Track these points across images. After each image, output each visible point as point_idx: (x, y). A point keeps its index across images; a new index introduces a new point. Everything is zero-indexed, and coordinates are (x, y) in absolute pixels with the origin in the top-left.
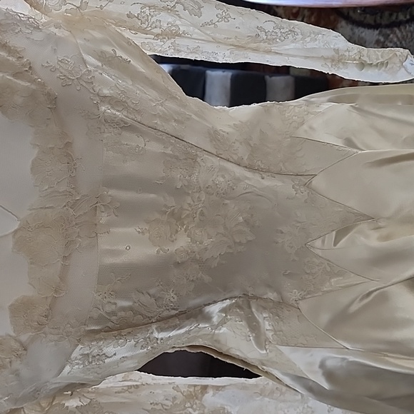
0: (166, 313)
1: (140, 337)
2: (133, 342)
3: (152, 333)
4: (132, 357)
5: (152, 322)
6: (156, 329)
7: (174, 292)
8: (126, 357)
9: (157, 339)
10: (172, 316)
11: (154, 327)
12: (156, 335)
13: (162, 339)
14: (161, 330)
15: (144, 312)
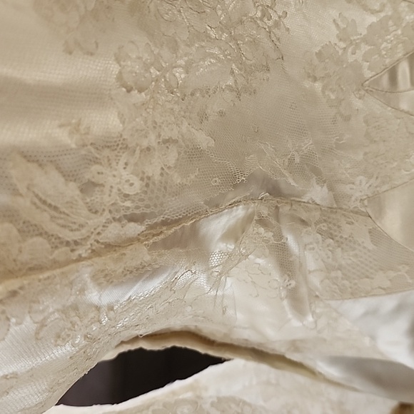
0: (113, 232)
1: (50, 306)
2: (28, 324)
3: (82, 291)
4: (32, 375)
5: (80, 259)
6: (94, 278)
7: (130, 168)
8: (15, 376)
9: (98, 308)
10: (131, 241)
11: (85, 272)
12: (94, 296)
13: (111, 308)
14: (106, 279)
15: (52, 228)
